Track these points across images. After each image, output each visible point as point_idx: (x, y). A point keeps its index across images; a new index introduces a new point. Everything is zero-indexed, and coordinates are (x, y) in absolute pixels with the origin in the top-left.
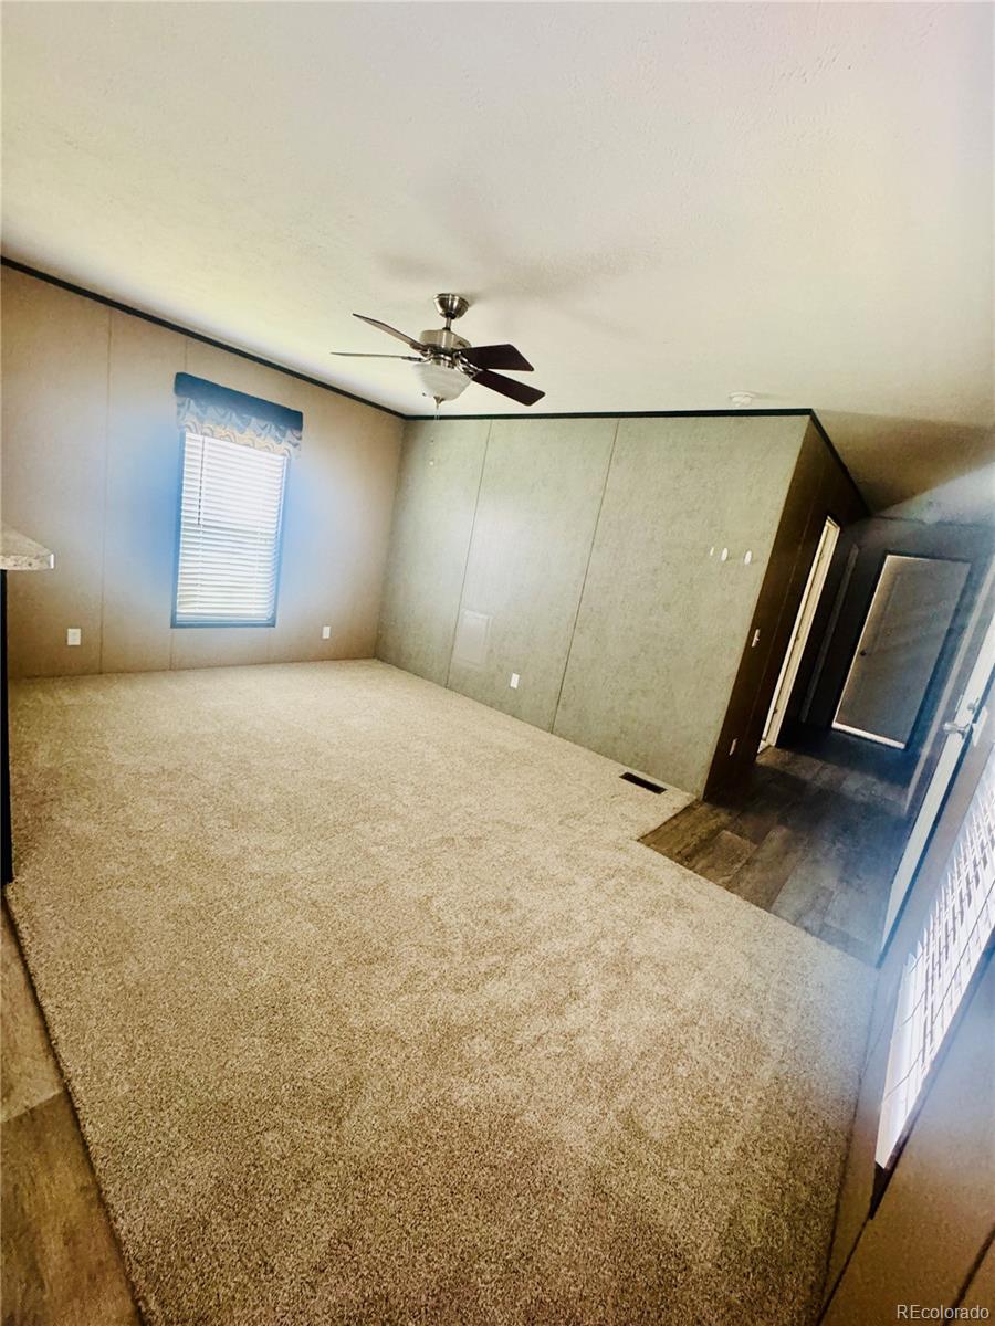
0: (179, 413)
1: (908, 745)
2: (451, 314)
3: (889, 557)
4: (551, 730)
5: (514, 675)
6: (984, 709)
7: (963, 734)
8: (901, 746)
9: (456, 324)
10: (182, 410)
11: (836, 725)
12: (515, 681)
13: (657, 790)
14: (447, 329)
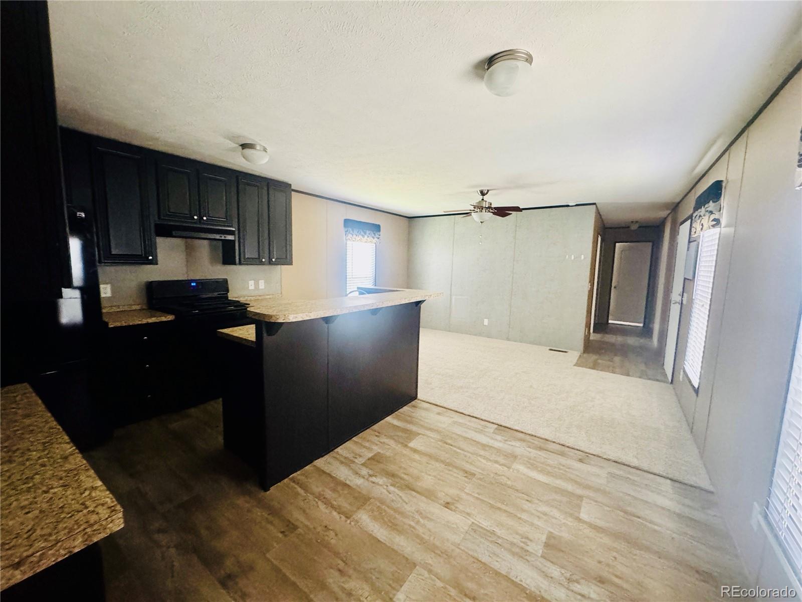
0: (346, 234)
1: (644, 324)
2: (483, 194)
3: (617, 244)
4: (508, 339)
5: (485, 320)
6: (684, 294)
7: (679, 303)
8: (641, 325)
9: (485, 198)
10: (347, 233)
11: (610, 321)
12: (486, 322)
13: (565, 352)
14: (483, 200)
